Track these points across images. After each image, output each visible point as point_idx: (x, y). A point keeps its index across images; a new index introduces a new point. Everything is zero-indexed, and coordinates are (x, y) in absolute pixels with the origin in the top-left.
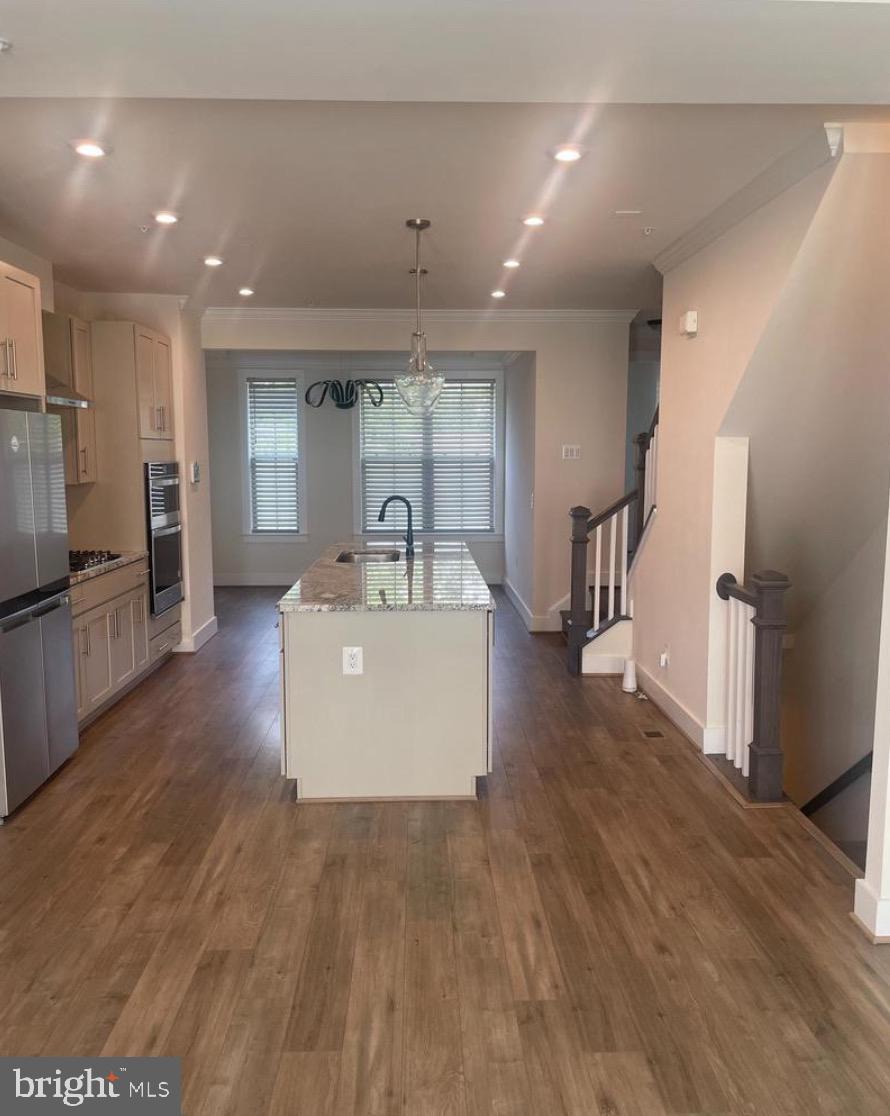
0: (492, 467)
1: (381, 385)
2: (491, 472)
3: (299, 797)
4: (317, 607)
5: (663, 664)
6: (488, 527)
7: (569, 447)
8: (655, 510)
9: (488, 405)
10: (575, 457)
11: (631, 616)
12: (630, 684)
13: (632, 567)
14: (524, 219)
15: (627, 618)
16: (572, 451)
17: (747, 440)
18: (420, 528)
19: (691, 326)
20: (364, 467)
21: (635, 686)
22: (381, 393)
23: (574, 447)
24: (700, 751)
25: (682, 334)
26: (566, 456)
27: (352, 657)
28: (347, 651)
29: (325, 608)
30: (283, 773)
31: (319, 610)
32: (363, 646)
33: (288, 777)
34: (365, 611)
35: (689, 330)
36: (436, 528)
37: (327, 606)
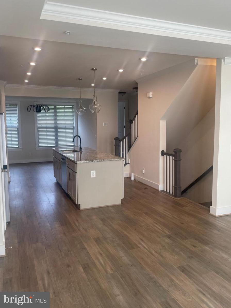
0: (74, 128)
1: (48, 106)
2: (74, 130)
3: (81, 209)
4: (86, 161)
5: (143, 172)
6: (73, 145)
7: (105, 123)
8: (138, 137)
9: (72, 112)
10: (106, 126)
11: (129, 163)
12: (133, 179)
13: (129, 151)
14: (119, 70)
15: (128, 164)
16: (106, 124)
17: (166, 121)
18: (55, 145)
19: (151, 96)
20: (38, 129)
21: (134, 179)
22: (49, 109)
23: (106, 123)
24: (158, 190)
25: (147, 97)
26: (104, 125)
27: (93, 173)
28: (92, 172)
29: (87, 161)
30: (77, 203)
31: (86, 162)
32: (96, 170)
33: (78, 204)
34: (97, 162)
35: (150, 97)
36: (59, 145)
37: (88, 161)
